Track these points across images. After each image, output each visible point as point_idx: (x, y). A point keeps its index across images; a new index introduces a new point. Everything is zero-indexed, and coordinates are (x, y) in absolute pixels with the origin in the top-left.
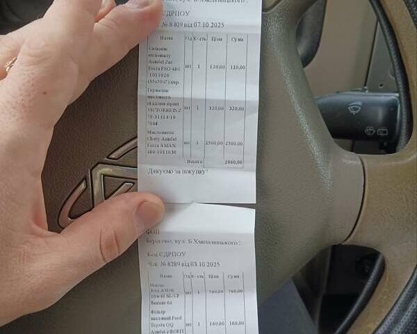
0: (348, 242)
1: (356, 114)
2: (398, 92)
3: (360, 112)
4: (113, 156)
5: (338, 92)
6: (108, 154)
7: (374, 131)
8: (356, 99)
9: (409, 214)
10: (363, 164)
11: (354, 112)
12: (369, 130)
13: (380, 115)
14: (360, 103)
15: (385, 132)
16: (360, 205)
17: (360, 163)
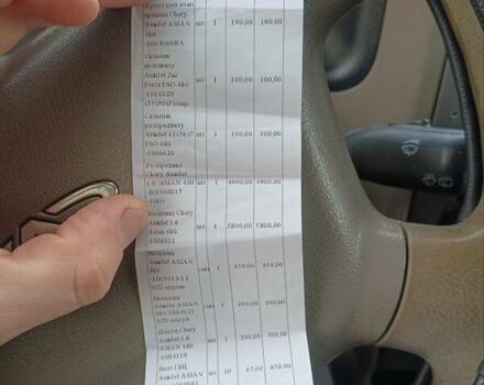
0: (381, 343)
1: (412, 156)
2: (464, 128)
3: (416, 154)
4: (51, 210)
5: (390, 125)
6: (43, 206)
7: (435, 181)
8: (412, 135)
9: (467, 314)
10: (406, 239)
11: (408, 153)
12: (428, 178)
13: (445, 158)
14: (417, 142)
15: (449, 183)
16: (399, 295)
17: (402, 237)
